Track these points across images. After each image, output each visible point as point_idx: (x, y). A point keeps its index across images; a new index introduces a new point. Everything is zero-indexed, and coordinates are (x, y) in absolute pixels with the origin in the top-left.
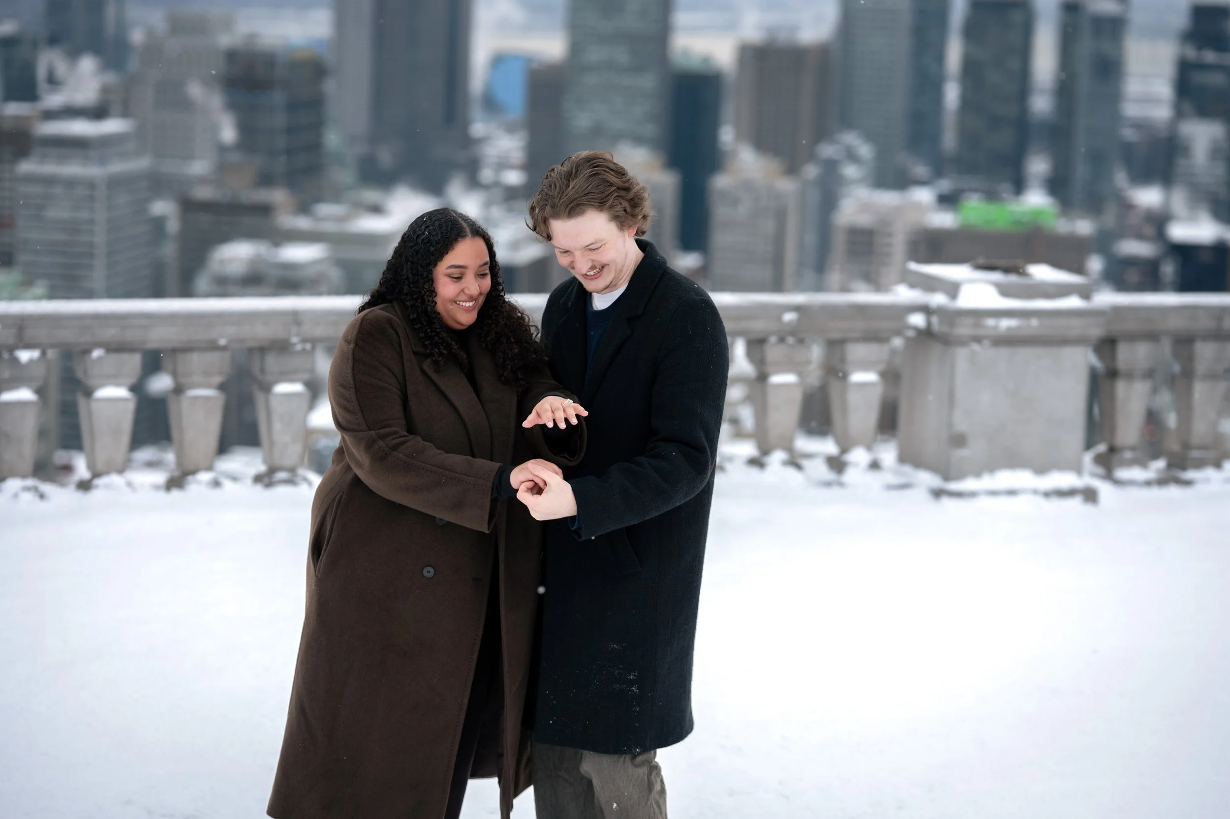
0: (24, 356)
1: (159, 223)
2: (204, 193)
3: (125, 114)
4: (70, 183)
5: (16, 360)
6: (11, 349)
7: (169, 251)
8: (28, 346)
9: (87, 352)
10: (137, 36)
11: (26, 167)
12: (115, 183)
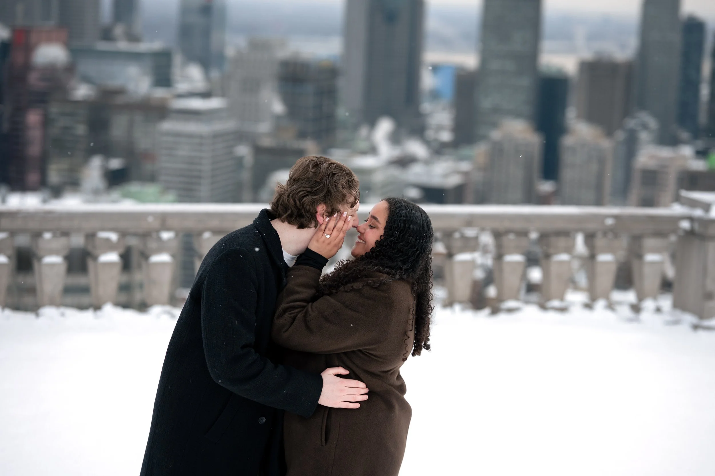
0: (166, 235)
1: (239, 161)
2: (267, 142)
3: (223, 95)
4: (190, 136)
5: (159, 239)
6: (158, 231)
7: (246, 176)
8: (168, 229)
9: (200, 234)
10: (230, 52)
11: (167, 126)
12: (216, 136)
